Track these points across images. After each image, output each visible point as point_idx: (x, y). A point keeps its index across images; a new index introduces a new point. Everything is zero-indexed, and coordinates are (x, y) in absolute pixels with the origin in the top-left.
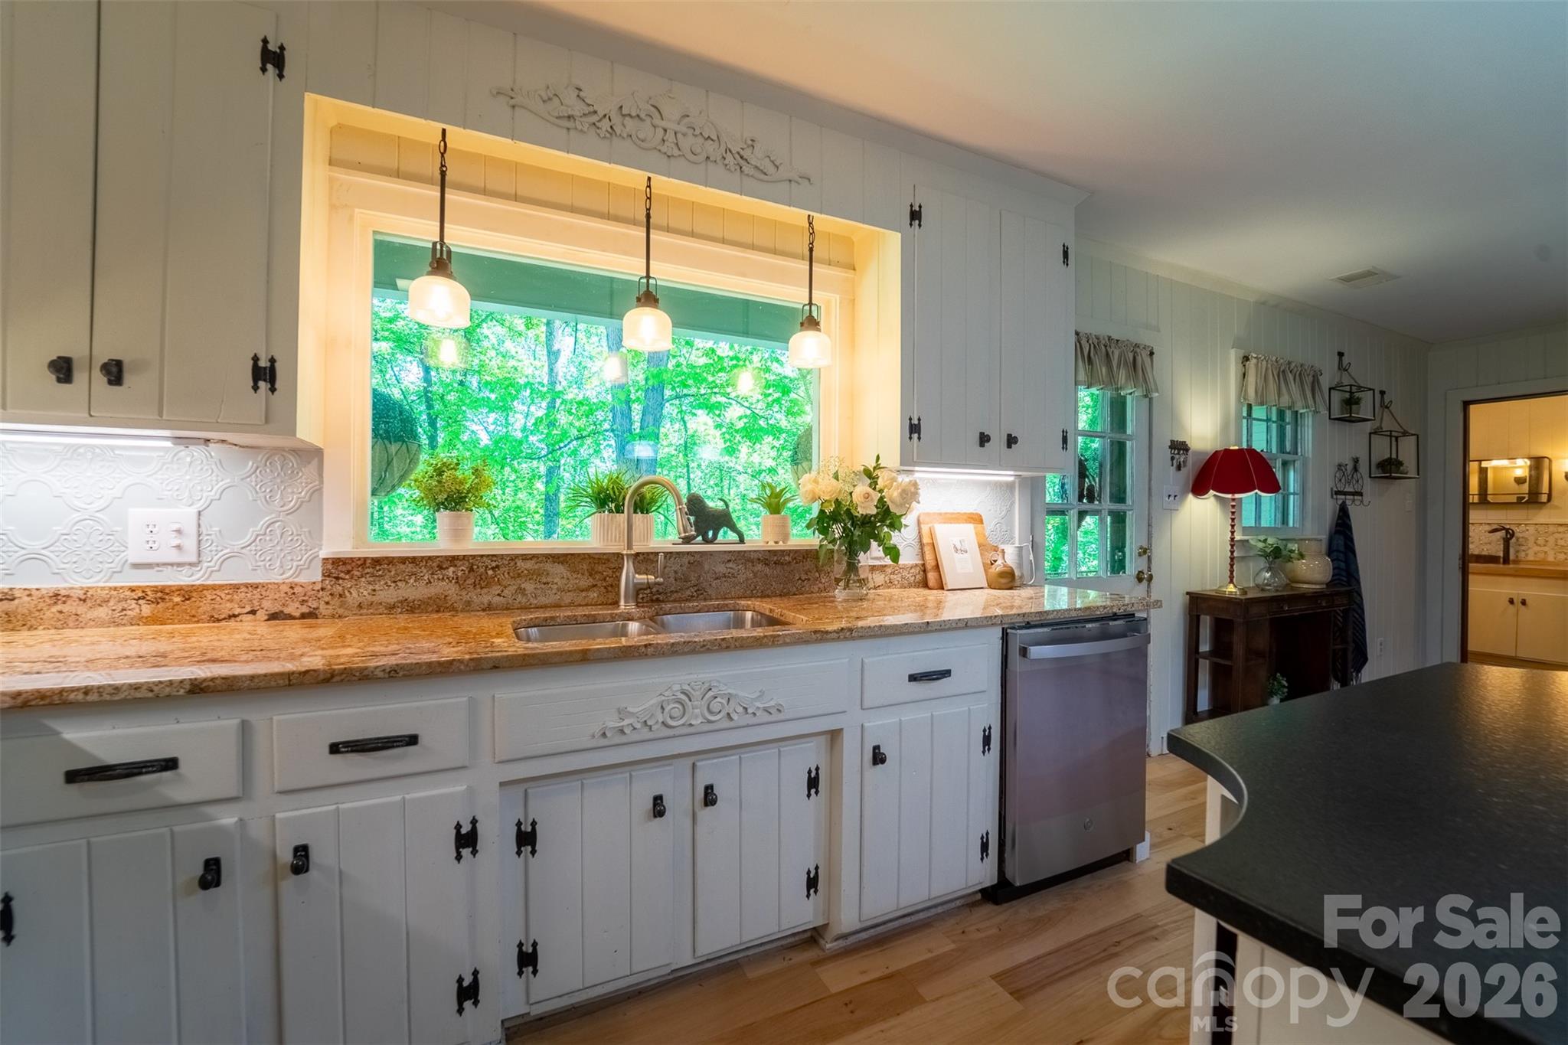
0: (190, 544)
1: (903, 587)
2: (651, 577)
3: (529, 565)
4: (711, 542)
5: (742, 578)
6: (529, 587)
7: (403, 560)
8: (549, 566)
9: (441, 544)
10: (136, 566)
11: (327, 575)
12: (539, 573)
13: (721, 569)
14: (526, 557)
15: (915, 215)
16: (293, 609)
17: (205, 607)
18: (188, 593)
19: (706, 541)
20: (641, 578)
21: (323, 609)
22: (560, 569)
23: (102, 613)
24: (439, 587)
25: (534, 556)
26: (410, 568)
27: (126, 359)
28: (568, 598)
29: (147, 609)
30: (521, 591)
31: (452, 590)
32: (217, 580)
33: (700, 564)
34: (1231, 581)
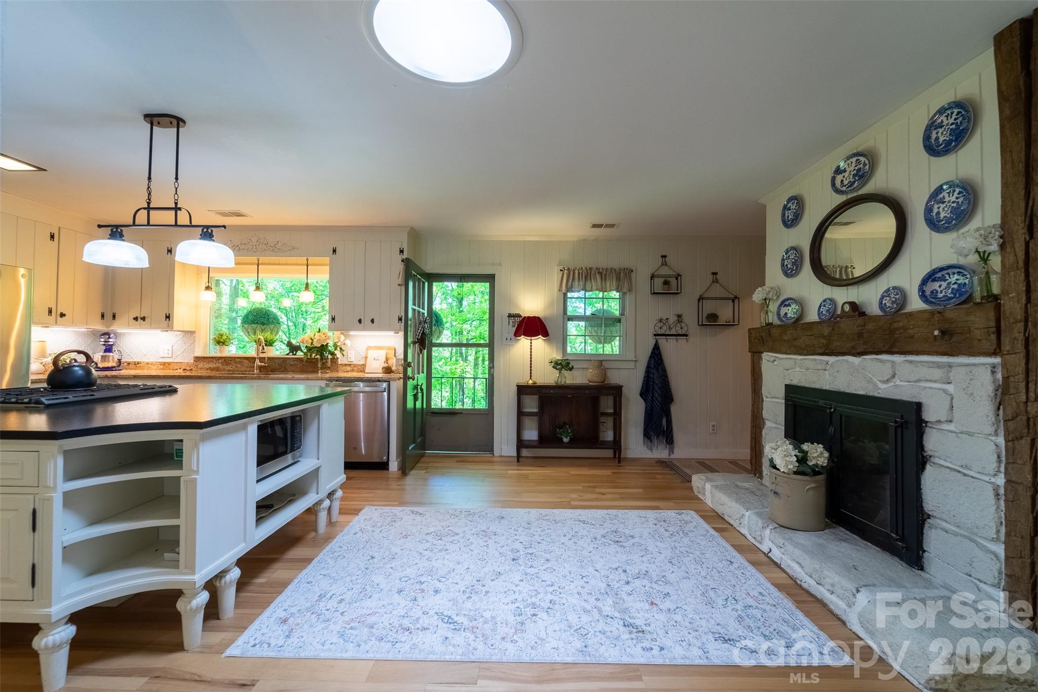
0: (170, 353)
1: (358, 372)
2: (263, 364)
3: (239, 360)
4: (295, 355)
5: (299, 366)
6: (239, 366)
7: (210, 358)
8: (243, 360)
9: (218, 355)
10: (162, 358)
11: (194, 361)
12: (241, 362)
13: (292, 363)
14: (238, 358)
15: (334, 251)
16: (187, 368)
17: (172, 367)
18: (169, 364)
19: (293, 355)
20: (260, 364)
21: (194, 369)
22: (246, 361)
23: (155, 367)
24: (217, 365)
25: (240, 358)
26: (211, 359)
27: (146, 316)
28: (248, 369)
29: (162, 367)
30: (237, 367)
31: (220, 365)
32: (175, 361)
33: (286, 361)
34: (531, 378)
